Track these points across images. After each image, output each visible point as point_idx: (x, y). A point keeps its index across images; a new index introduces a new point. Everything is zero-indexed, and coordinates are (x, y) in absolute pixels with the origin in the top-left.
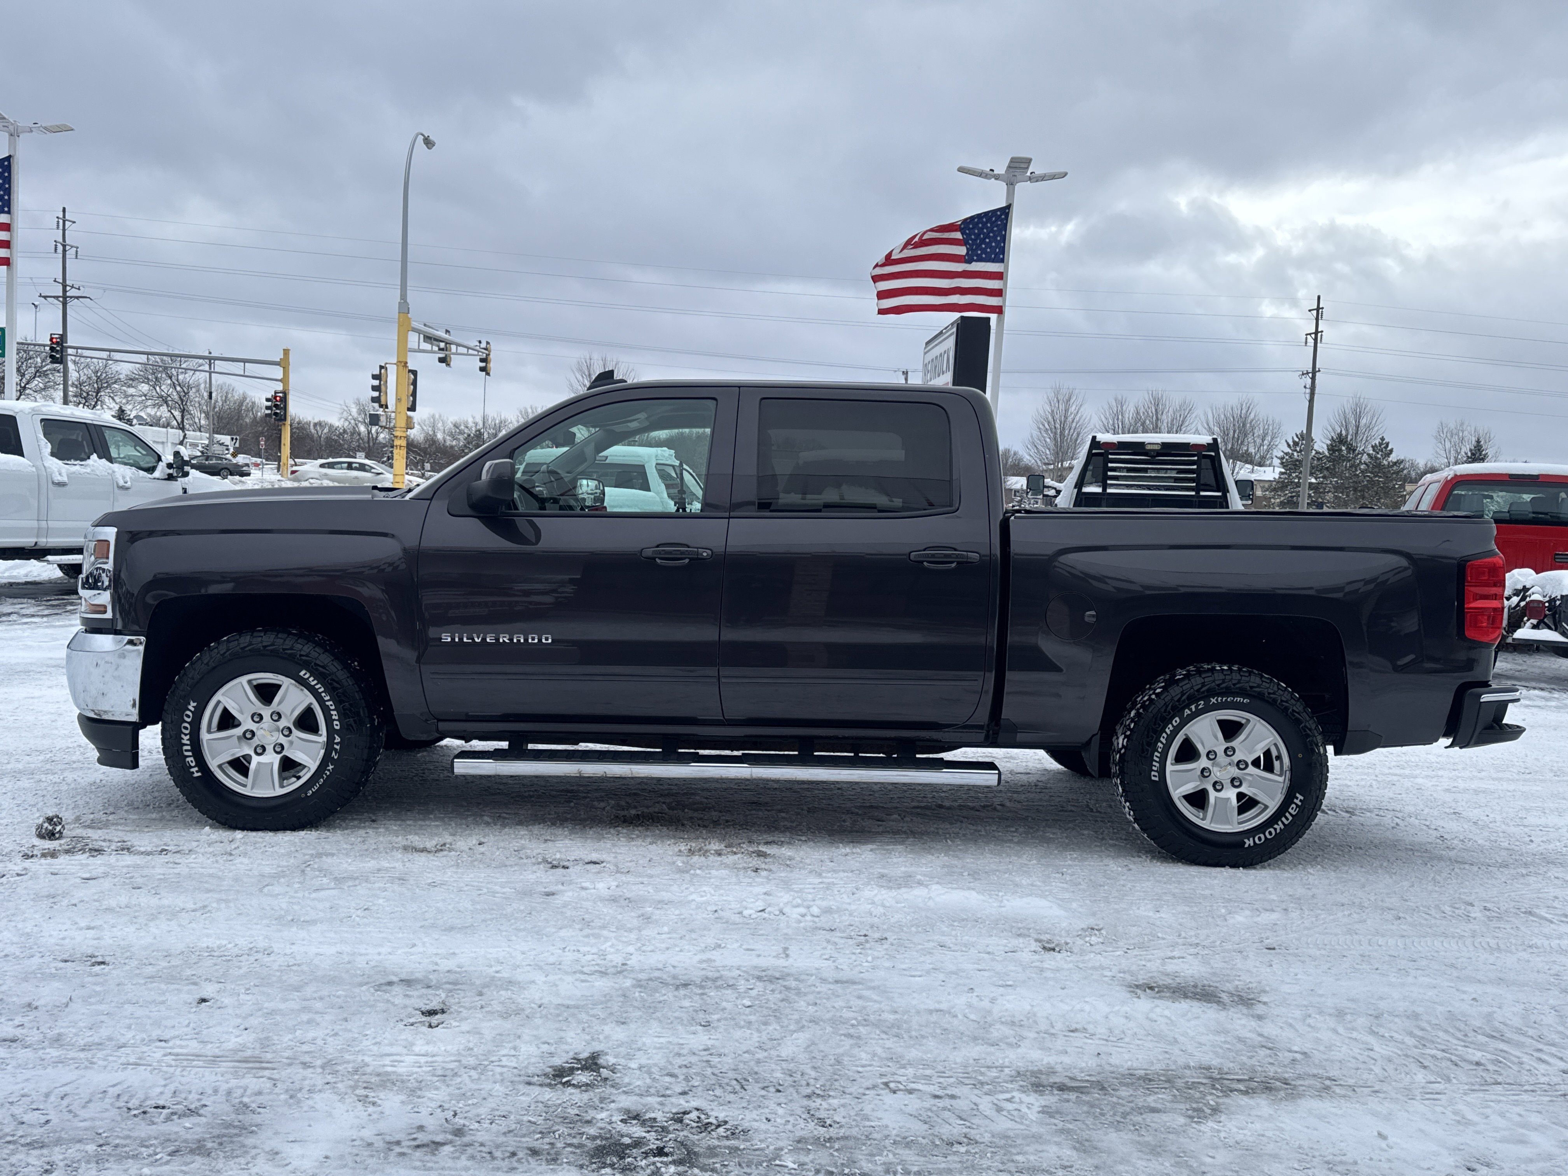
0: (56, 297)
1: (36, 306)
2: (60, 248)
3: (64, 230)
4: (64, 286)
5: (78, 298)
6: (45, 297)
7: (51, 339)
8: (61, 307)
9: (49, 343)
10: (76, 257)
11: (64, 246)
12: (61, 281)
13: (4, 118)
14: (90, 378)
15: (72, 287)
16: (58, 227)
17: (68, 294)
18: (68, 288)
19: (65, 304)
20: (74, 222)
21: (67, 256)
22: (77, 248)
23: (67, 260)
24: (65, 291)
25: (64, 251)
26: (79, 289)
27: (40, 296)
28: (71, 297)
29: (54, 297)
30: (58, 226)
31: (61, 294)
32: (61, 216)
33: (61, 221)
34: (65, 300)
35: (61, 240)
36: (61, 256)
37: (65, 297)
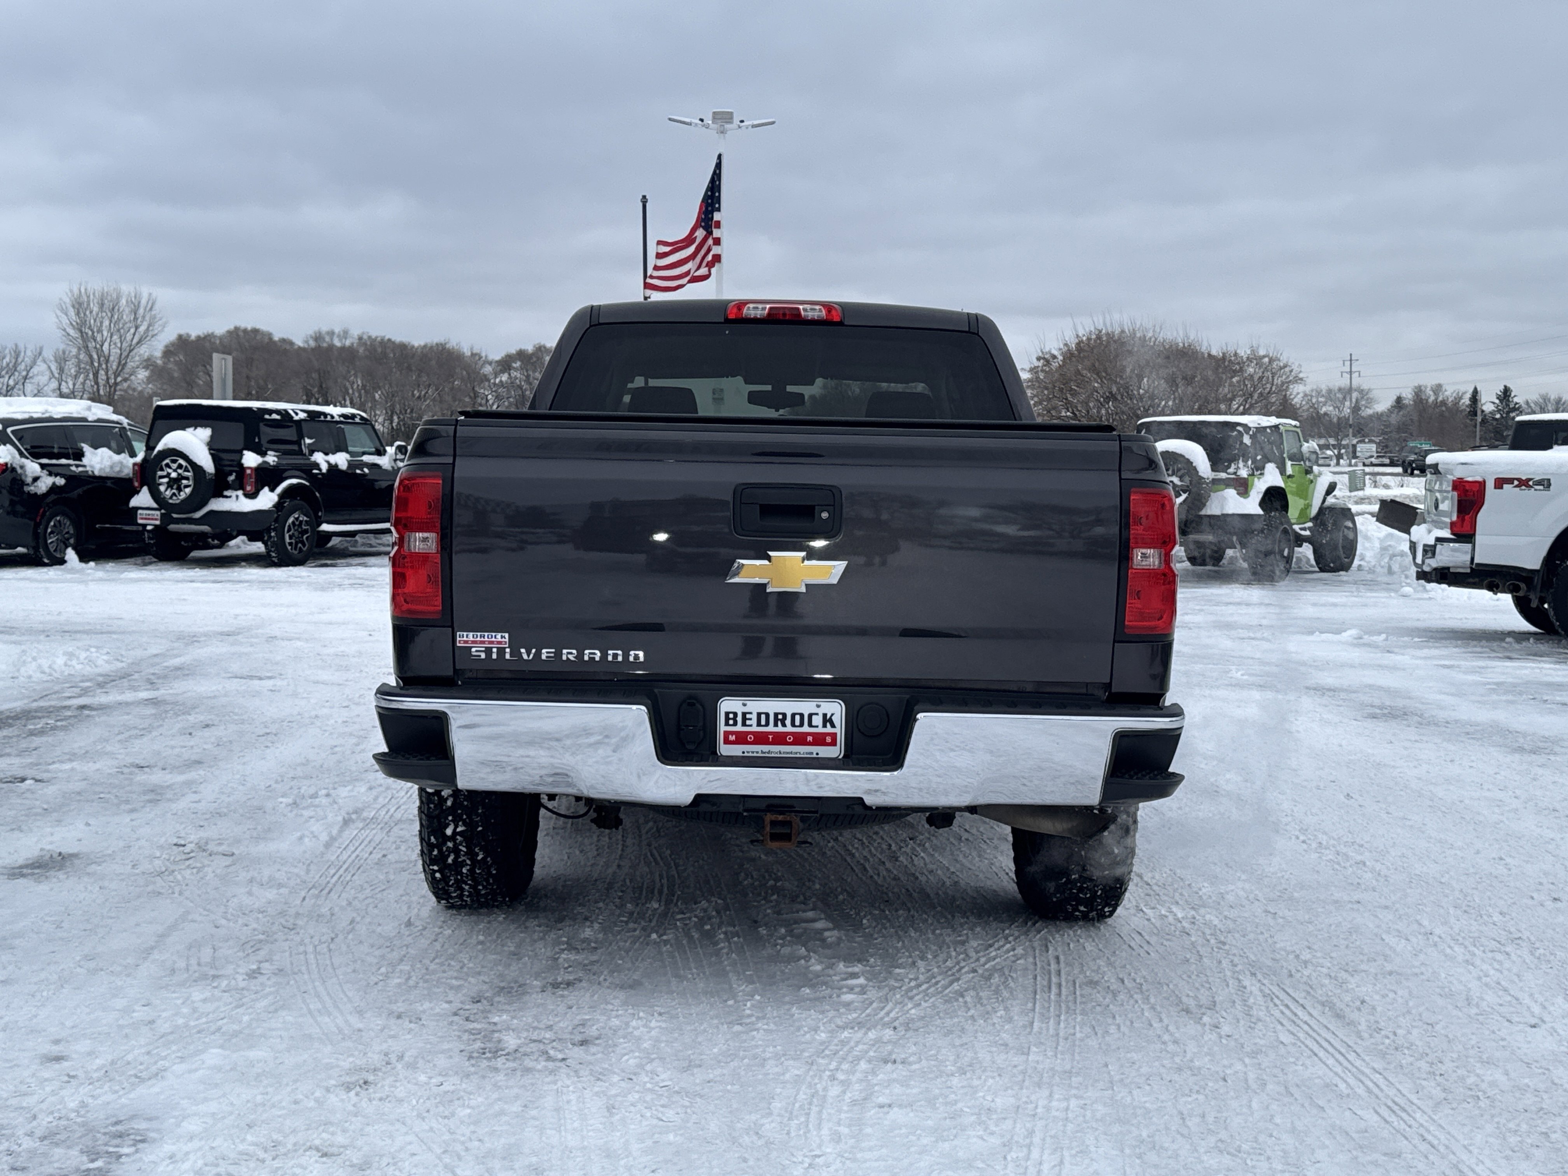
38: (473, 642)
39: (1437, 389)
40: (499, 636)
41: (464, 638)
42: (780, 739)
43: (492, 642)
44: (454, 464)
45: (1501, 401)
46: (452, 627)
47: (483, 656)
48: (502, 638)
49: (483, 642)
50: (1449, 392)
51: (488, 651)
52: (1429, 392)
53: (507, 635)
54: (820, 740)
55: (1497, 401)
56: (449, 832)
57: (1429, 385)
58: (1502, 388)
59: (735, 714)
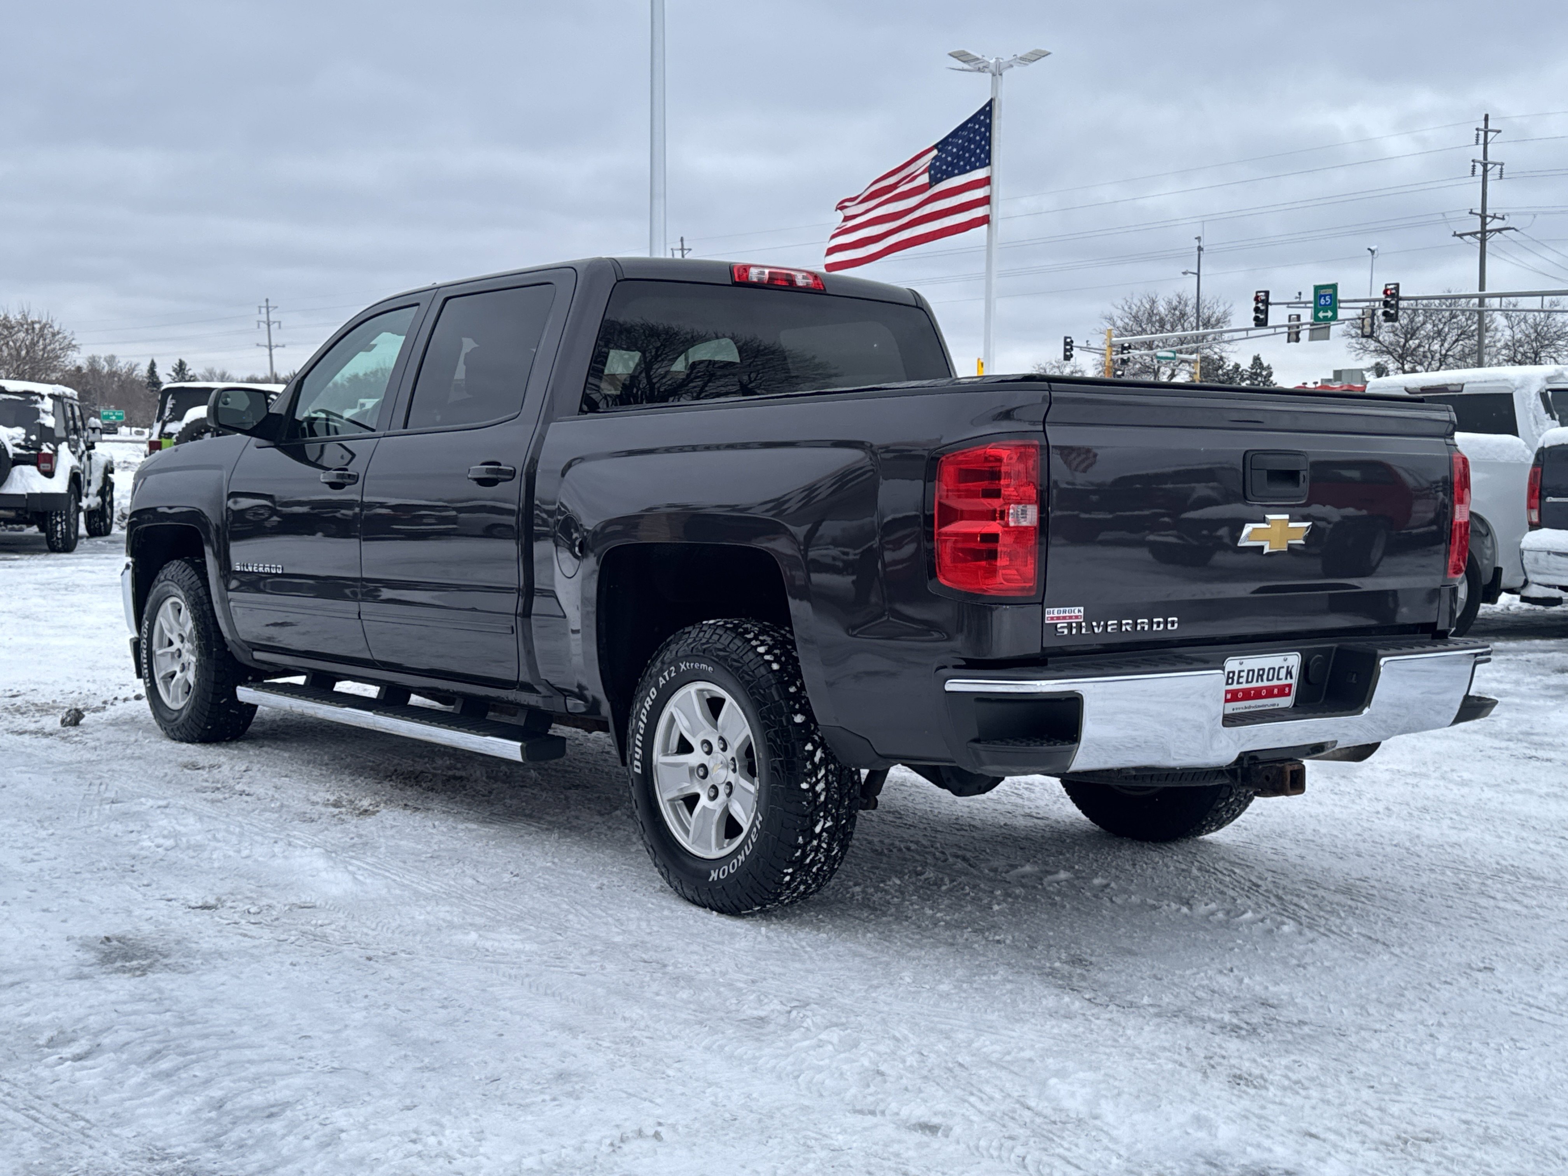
0: (1473, 234)
1: (1373, 252)
2: (1479, 169)
3: (1486, 144)
4: (1483, 217)
5: (1499, 230)
6: (1461, 236)
7: (1385, 292)
8: (1479, 245)
9: (1383, 296)
10: (1501, 177)
11: (1485, 166)
12: (1479, 212)
13: (978, 59)
14: (1528, 336)
15: (1494, 217)
16: (1477, 143)
17: (1488, 228)
18: (1488, 220)
19: (1483, 241)
20: (1499, 132)
21: (1489, 178)
22: (1502, 164)
23: (1489, 184)
24: (1484, 224)
25: (1485, 171)
26: (1503, 219)
27: (1455, 235)
28: (1491, 231)
29: (1470, 234)
30: (1477, 140)
31: (1479, 229)
32: (1482, 126)
33: (1482, 134)
34: (1483, 234)
35: (1481, 159)
36: (1481, 178)
37: (1484, 232)
38: (1058, 618)
39: (111, 360)
40: (1077, 609)
41: (1052, 614)
42: (1257, 694)
43: (1071, 617)
44: (1044, 431)
45: (177, 374)
46: (1042, 603)
47: (1066, 631)
48: (1078, 612)
49: (1064, 618)
50: (122, 364)
51: (1070, 626)
52: (103, 363)
53: (1082, 609)
54: (1282, 691)
55: (174, 374)
56: (818, 829)
57: (103, 356)
58: (177, 362)
59: (1234, 673)
